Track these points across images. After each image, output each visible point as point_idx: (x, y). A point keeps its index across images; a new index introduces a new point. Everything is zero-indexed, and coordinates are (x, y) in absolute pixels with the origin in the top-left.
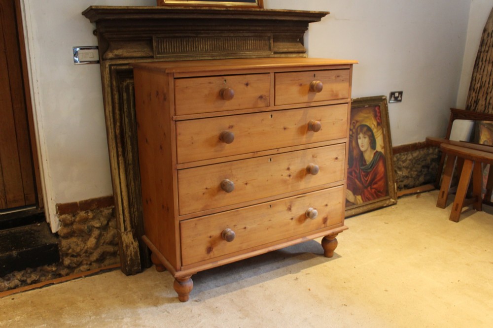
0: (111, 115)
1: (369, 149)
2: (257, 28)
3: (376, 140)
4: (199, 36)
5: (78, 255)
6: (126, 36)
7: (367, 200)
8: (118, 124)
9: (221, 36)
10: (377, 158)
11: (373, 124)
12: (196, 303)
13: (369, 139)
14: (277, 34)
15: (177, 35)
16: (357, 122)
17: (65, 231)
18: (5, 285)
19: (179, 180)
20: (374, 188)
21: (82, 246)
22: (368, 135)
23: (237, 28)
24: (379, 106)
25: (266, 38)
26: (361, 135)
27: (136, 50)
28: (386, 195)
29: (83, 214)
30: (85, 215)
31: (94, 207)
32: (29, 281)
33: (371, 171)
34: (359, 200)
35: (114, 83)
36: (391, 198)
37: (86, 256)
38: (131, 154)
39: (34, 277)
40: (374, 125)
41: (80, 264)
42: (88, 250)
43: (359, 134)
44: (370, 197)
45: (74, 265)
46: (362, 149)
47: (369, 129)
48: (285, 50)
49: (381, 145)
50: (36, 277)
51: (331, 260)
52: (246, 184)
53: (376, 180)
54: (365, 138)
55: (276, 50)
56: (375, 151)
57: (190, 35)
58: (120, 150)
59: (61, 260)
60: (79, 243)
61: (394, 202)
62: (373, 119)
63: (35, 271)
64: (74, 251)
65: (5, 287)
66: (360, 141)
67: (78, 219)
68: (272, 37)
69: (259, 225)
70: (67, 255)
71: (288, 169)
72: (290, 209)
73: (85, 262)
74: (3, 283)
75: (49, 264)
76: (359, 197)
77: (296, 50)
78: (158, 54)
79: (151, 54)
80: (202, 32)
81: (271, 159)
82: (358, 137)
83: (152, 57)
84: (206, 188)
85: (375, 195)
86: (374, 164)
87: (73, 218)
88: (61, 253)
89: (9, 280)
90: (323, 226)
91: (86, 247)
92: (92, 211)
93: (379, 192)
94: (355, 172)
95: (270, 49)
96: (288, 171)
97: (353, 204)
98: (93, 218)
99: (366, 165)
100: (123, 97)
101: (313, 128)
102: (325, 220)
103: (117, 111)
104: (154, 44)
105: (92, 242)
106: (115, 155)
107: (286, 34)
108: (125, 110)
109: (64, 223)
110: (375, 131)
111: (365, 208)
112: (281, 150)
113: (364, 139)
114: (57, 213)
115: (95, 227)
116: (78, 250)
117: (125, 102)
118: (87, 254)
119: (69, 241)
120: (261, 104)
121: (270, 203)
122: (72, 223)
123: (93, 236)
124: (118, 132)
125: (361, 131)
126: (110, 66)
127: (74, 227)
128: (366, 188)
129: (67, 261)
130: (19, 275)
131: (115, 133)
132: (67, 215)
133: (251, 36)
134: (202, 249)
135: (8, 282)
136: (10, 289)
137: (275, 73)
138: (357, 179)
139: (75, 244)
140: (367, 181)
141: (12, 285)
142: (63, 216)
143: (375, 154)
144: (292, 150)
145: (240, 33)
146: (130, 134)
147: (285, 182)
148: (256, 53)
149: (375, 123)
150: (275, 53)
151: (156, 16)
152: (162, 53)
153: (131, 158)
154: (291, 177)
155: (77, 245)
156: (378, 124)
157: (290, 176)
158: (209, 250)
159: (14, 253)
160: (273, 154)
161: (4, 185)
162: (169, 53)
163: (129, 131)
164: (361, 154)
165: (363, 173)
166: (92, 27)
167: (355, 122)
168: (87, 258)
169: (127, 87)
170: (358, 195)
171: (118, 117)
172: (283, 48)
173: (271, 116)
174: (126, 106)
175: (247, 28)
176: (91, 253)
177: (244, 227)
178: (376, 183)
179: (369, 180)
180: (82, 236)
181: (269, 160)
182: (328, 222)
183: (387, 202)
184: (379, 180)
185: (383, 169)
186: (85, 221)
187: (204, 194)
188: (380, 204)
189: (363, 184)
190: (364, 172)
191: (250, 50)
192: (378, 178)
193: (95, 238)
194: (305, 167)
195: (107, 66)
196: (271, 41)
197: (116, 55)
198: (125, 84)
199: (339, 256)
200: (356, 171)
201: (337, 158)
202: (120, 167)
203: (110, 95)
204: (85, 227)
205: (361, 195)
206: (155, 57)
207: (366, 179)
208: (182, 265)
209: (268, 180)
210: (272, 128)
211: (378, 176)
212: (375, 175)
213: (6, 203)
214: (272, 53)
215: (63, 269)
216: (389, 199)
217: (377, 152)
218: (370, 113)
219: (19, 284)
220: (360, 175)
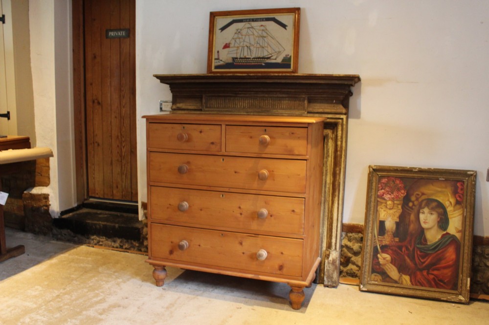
1: (436, 227)
2: (289, 90)
3: (450, 220)
4: (238, 95)
7: (418, 284)
9: (258, 97)
10: (446, 241)
11: (449, 200)
13: (439, 217)
14: (312, 95)
15: (221, 94)
16: (423, 194)
17: (145, 221)
18: (112, 244)
20: (433, 274)
22: (437, 212)
24: (463, 182)
25: (302, 99)
26: (426, 210)
27: (192, 104)
32: (124, 247)
33: (431, 254)
34: (406, 280)
36: (461, 294)
39: (127, 246)
40: (451, 203)
43: (424, 208)
44: (425, 282)
46: (424, 226)
47: (440, 206)
48: (321, 110)
49: (456, 228)
51: (293, 311)
52: (201, 210)
53: (438, 266)
54: (432, 214)
55: (310, 110)
56: (445, 232)
57: (231, 95)
59: (141, 240)
62: (450, 195)
63: (127, 242)
66: (422, 217)
68: (307, 98)
69: (211, 247)
71: (240, 208)
72: (241, 244)
74: (111, 242)
75: (134, 241)
76: (406, 279)
77: (333, 111)
78: (206, 108)
80: (240, 92)
81: (223, 195)
82: (421, 211)
83: (201, 110)
84: (170, 205)
85: (433, 283)
86: (437, 246)
88: (142, 236)
89: (115, 242)
90: (279, 272)
94: (407, 248)
95: (304, 109)
96: (239, 209)
97: (396, 282)
99: (427, 245)
102: (281, 268)
104: (204, 101)
107: (323, 96)
109: (146, 216)
110: (449, 209)
111: (411, 292)
112: (232, 190)
113: (429, 215)
114: (142, 208)
121: (224, 233)
125: (427, 205)
128: (421, 270)
130: (119, 241)
133: (286, 97)
134: (166, 249)
136: (113, 247)
137: (226, 125)
138: (409, 257)
140: (424, 263)
141: (115, 246)
143: (443, 236)
144: (244, 192)
145: (273, 94)
147: (236, 218)
148: (289, 112)
149: (453, 201)
150: (309, 112)
151: (197, 81)
152: (209, 108)
154: (243, 216)
156: (458, 203)
157: (241, 214)
158: (171, 252)
159: (117, 225)
160: (227, 191)
162: (215, 108)
164: (422, 232)
165: (418, 252)
167: (420, 194)
170: (405, 274)
173: (223, 160)
175: (279, 90)
177: (198, 244)
178: (438, 269)
179: (427, 263)
181: (221, 195)
182: (285, 271)
183: (449, 297)
184: (445, 268)
185: (454, 256)
187: (168, 208)
188: (437, 295)
189: (416, 264)
190: (421, 252)
191: (283, 109)
192: (443, 264)
196: (306, 102)
200: (409, 247)
201: (293, 211)
205: (410, 275)
206: (203, 110)
207: (422, 261)
208: (152, 256)
209: (220, 212)
210: (224, 169)
211: (443, 262)
212: (439, 260)
214: (306, 113)
215: (143, 247)
216: (457, 295)
217: (448, 234)
218: (446, 187)
219: (119, 246)
220: (414, 253)
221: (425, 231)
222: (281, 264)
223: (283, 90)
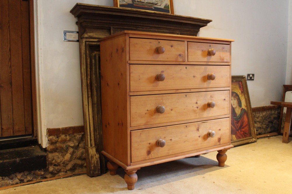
0: (85, 71)
1: (238, 107)
2: (171, 27)
3: (242, 101)
4: (138, 29)
5: (58, 165)
6: (96, 25)
7: (239, 138)
8: (89, 77)
9: (151, 31)
10: (243, 112)
11: (239, 92)
12: (140, 190)
13: (237, 100)
15: (125, 27)
17: (52, 147)
18: (9, 182)
19: (131, 103)
20: (242, 131)
21: (62, 158)
22: (237, 98)
23: (160, 26)
24: (242, 82)
26: (232, 98)
27: (101, 34)
28: (250, 136)
29: (63, 136)
30: (64, 137)
31: (71, 132)
32: (25, 180)
33: (240, 120)
34: (234, 138)
35: (88, 52)
36: (253, 138)
37: (64, 166)
38: (96, 98)
39: (29, 178)
41: (59, 171)
42: (65, 162)
44: (241, 136)
45: (56, 172)
46: (234, 106)
47: (237, 95)
49: (244, 105)
50: (31, 178)
51: (224, 168)
52: (172, 110)
53: (243, 126)
54: (235, 100)
56: (241, 108)
58: (90, 93)
59: (47, 167)
60: (60, 157)
61: (255, 140)
62: (239, 89)
63: (30, 174)
64: (56, 161)
65: (10, 183)
67: (60, 140)
69: (179, 138)
70: (51, 164)
71: (197, 103)
72: (198, 130)
73: (63, 170)
74: (8, 181)
75: (40, 170)
81: (186, 95)
84: (147, 110)
85: (243, 135)
86: (241, 116)
87: (57, 139)
88: (47, 163)
89: (12, 179)
90: (218, 143)
91: (64, 160)
92: (69, 135)
93: (245, 133)
96: (196, 105)
98: (70, 140)
99: (237, 116)
100: (92, 62)
101: (210, 78)
102: (219, 140)
103: (89, 69)
104: (112, 32)
105: (68, 156)
106: (87, 96)
108: (93, 70)
109: (51, 142)
110: (240, 96)
111: (238, 143)
112: (192, 91)
113: (234, 100)
114: (47, 134)
115: (70, 146)
116: (59, 161)
117: (93, 65)
118: (64, 165)
119: (53, 154)
120: (180, 59)
121: (186, 124)
122: (56, 142)
123: (69, 152)
124: (89, 82)
126: (86, 42)
127: (58, 145)
128: (238, 130)
129: (51, 169)
130: (19, 176)
131: (87, 82)
132: (53, 136)
133: (168, 32)
134: (144, 152)
135: (12, 180)
137: (188, 41)
139: (57, 157)
140: (238, 126)
141: (14, 182)
142: (51, 137)
144: (198, 91)
145: (161, 29)
146: (96, 85)
147: (194, 111)
149: (240, 91)
153: (96, 100)
154: (198, 109)
155: (58, 158)
156: (242, 92)
157: (197, 108)
158: (149, 153)
159: (18, 160)
160: (188, 92)
161: (13, 120)
163: (95, 83)
165: (235, 121)
166: (75, 20)
168: (64, 168)
169: (95, 56)
170: (233, 135)
171: (89, 73)
173: (186, 68)
174: (94, 68)
175: (165, 27)
176: (67, 164)
177: (170, 139)
178: (243, 128)
180: (62, 152)
181: (185, 96)
182: (222, 141)
183: (251, 140)
184: (245, 126)
185: (247, 120)
186: (64, 141)
187: (146, 114)
188: (247, 141)
189: (235, 128)
190: (236, 121)
192: (245, 124)
193: (70, 154)
194: (207, 103)
195: (84, 42)
197: (89, 36)
198: (94, 54)
199: (228, 166)
201: (225, 100)
202: (89, 104)
203: (85, 59)
204: (64, 146)
205: (235, 134)
207: (237, 125)
208: (131, 162)
209: (184, 109)
210: (187, 75)
211: (244, 123)
212: (243, 123)
213: (13, 132)
215: (48, 174)
216: (252, 138)
217: (242, 109)
218: (236, 85)
219: (19, 182)
220: (234, 122)
221: (235, 109)
222: (220, 137)
223: (168, 27)
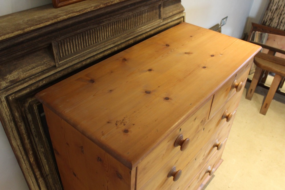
0: (21, 148)
4: (100, 25)
8: (31, 152)
25: (158, 6)
35: (17, 114)
38: (47, 166)
55: (165, 16)
57: (91, 27)
58: (38, 173)
68: (162, 4)
77: (178, 11)
78: (60, 60)
79: (53, 64)
83: (55, 67)
95: (160, 17)
100: (27, 119)
103: (27, 141)
104: (55, 51)
106: (34, 180)
108: (33, 131)
117: (31, 123)
124: (32, 160)
126: (7, 98)
131: (29, 161)
133: (146, 9)
145: (137, 9)
146: (42, 150)
148: (150, 25)
150: (164, 19)
152: (64, 58)
153: (48, 169)
154: (204, 159)
163: (41, 148)
171: (28, 146)
172: (169, 13)
174: (33, 127)
191: (144, 24)
195: (3, 99)
196: (162, 8)
197: (10, 81)
198: (27, 105)
202: (41, 185)
203: (14, 129)
206: (57, 66)
214: (162, 21)
